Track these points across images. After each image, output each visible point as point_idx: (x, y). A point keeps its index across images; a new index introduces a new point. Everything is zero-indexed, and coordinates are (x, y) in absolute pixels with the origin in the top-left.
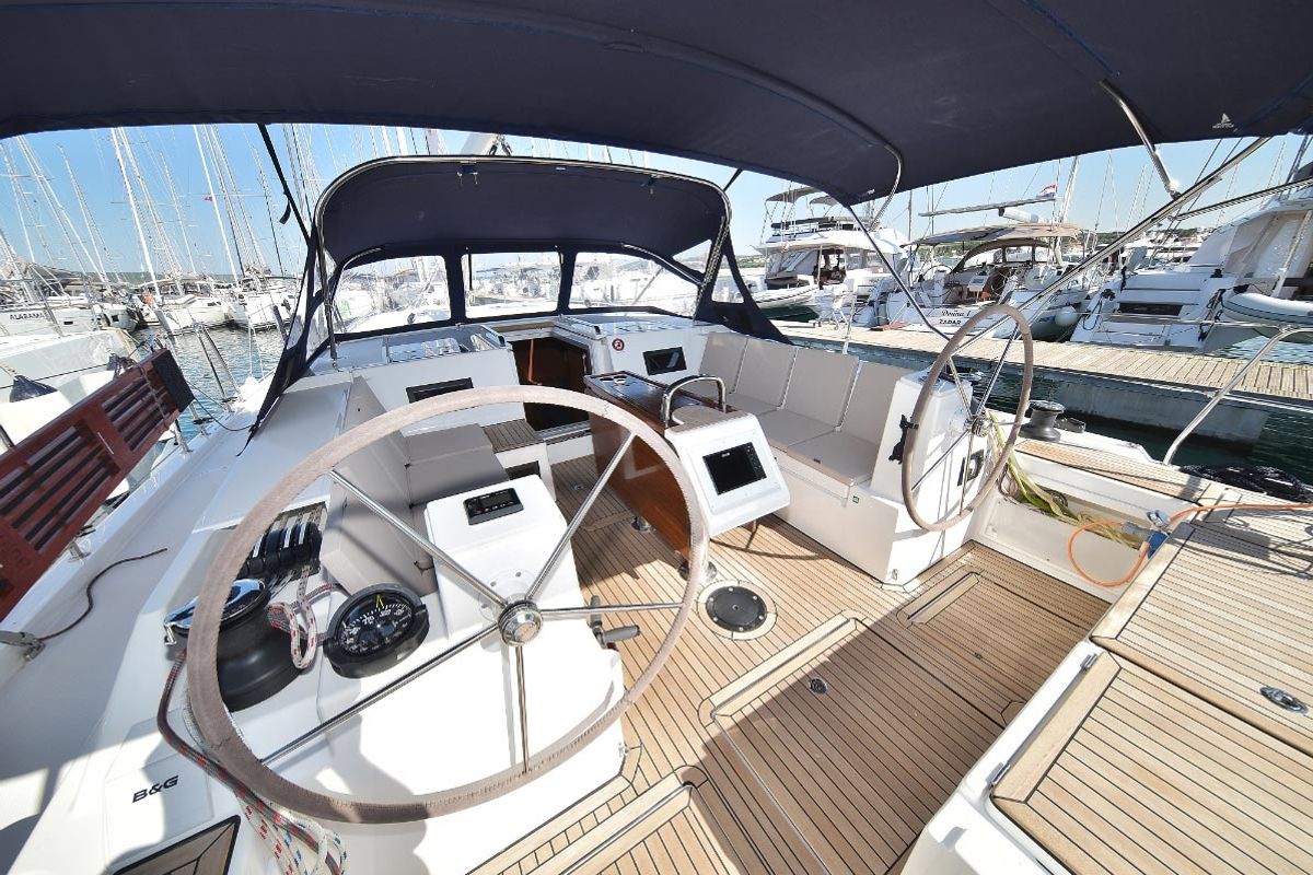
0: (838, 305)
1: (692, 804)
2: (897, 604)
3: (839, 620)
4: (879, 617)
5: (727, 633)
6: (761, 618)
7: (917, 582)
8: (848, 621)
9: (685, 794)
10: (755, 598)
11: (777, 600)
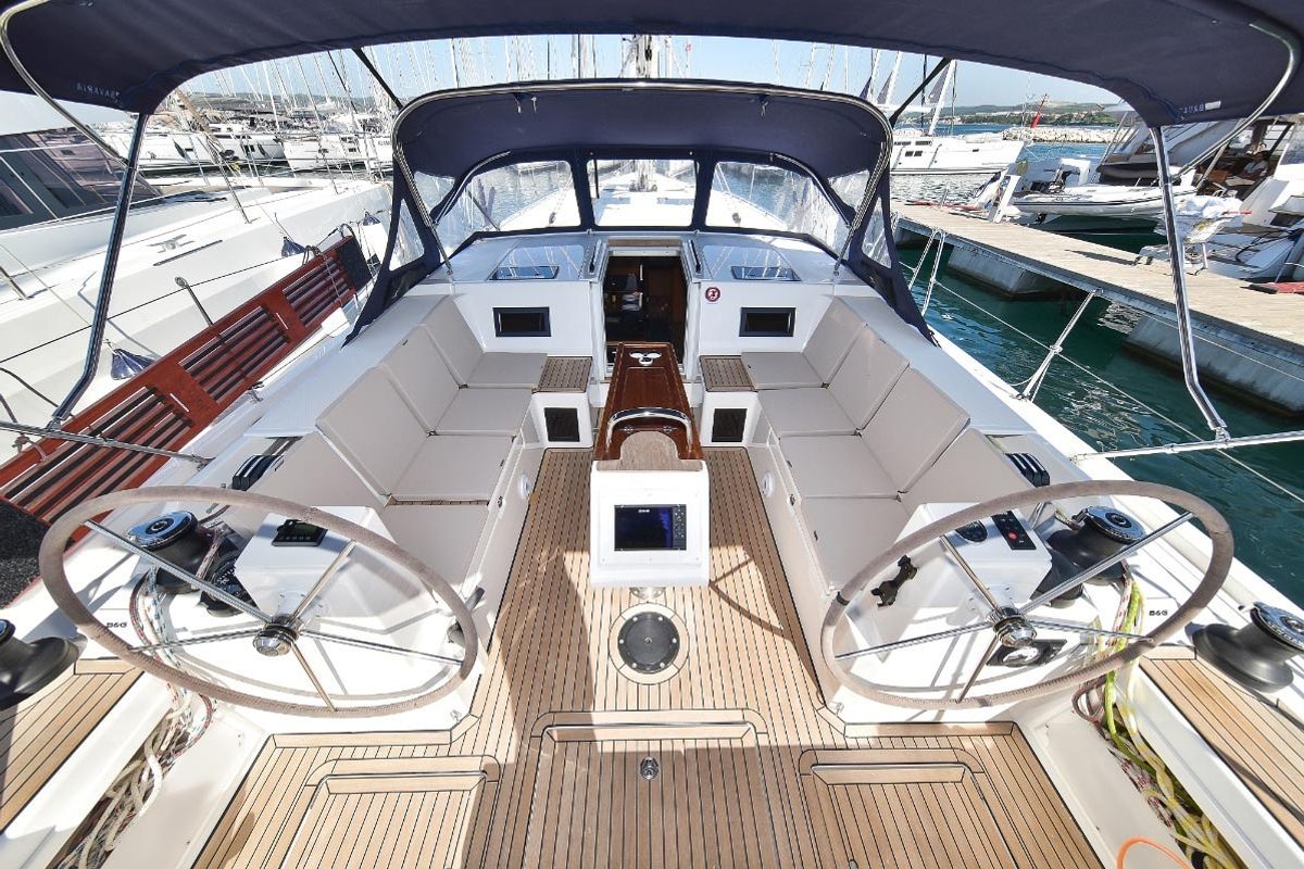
0: (1203, 235)
1: (474, 792)
2: (817, 742)
3: (737, 716)
4: (782, 742)
5: (619, 661)
6: (662, 665)
7: (873, 731)
8: (744, 723)
9: (477, 779)
10: (674, 641)
11: (693, 656)
